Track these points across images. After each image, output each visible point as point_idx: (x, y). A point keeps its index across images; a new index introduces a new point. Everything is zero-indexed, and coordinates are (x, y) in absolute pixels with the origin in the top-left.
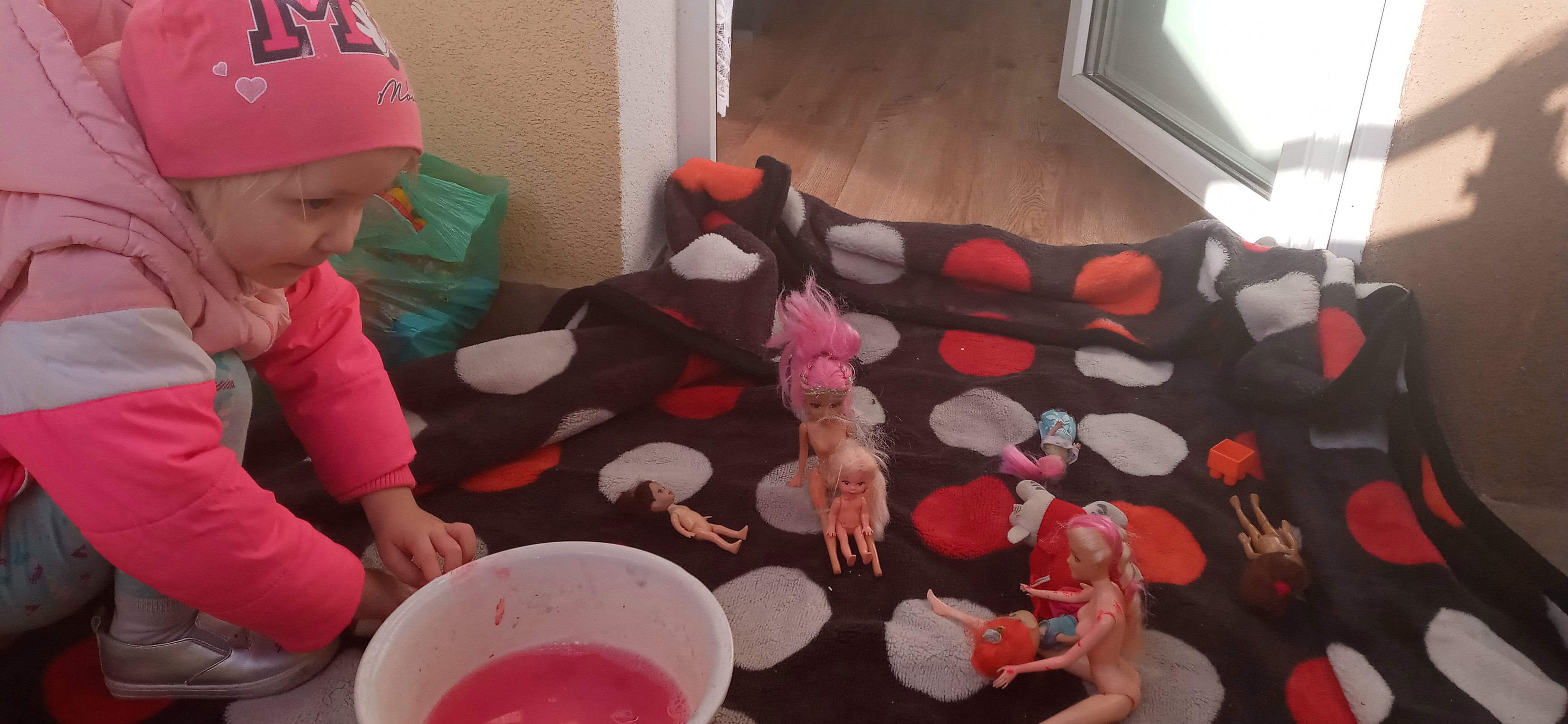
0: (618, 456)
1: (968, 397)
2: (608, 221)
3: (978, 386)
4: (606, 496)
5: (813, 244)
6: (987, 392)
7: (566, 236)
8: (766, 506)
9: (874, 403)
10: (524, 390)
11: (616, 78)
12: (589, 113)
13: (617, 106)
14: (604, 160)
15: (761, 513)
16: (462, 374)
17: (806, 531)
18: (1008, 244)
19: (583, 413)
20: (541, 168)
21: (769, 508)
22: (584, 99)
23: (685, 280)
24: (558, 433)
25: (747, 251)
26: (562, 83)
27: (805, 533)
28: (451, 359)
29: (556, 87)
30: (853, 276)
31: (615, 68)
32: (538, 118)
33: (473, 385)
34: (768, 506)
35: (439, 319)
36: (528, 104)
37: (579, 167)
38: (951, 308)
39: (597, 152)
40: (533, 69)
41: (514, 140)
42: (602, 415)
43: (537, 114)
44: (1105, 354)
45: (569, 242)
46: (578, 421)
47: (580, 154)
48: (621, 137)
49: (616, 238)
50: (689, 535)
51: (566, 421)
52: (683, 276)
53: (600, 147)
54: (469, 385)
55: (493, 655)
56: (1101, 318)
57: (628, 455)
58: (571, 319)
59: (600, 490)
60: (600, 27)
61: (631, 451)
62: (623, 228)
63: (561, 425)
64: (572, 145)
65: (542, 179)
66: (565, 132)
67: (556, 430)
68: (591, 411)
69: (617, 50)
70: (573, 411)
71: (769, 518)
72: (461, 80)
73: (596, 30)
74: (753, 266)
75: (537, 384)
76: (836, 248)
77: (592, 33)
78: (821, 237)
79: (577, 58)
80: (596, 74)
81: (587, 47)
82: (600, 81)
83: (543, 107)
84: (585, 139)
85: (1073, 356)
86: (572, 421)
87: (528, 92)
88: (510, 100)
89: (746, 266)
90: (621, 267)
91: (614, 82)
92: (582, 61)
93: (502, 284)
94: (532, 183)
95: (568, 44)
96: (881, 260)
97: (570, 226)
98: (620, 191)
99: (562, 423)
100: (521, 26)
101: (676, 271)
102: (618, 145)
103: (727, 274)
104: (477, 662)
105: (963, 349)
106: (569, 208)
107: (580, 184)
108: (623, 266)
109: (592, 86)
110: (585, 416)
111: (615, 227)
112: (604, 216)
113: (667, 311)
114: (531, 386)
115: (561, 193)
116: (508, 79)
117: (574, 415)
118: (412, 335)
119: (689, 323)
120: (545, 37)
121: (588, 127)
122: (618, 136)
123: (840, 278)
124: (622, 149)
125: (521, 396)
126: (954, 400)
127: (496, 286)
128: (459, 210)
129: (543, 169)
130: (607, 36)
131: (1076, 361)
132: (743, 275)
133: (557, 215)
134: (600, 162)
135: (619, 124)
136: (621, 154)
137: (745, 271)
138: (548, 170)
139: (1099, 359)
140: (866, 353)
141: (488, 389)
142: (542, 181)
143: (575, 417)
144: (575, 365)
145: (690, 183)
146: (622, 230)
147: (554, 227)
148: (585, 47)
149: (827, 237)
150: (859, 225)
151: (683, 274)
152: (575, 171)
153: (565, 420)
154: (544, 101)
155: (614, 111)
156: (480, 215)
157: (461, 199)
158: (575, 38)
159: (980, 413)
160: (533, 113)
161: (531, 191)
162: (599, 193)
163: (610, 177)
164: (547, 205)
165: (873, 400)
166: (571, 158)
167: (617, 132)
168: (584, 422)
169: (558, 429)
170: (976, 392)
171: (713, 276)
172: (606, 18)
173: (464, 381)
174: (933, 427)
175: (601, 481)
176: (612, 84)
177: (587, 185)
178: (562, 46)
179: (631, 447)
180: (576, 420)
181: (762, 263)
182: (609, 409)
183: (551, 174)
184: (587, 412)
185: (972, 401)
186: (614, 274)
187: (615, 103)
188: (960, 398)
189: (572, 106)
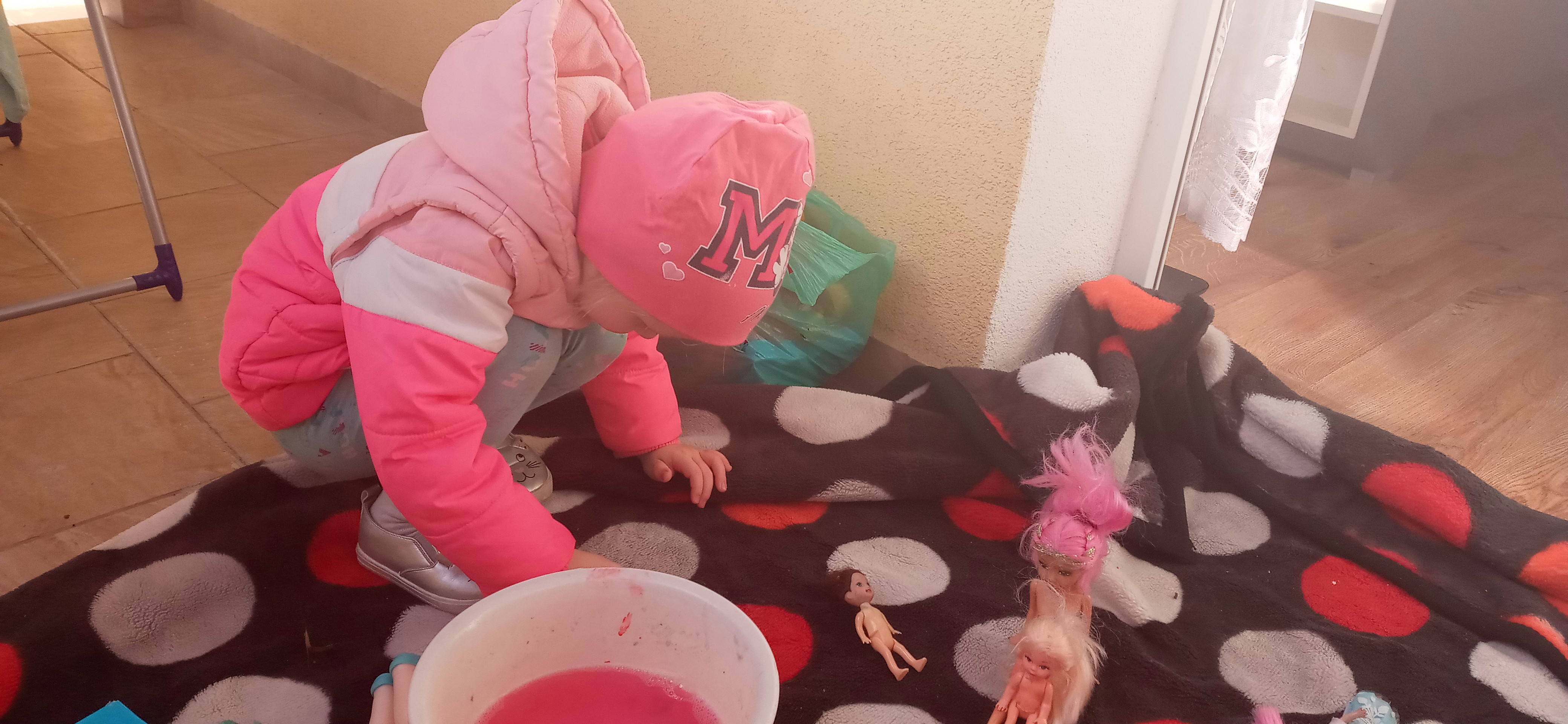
0: (870, 538)
1: (1293, 637)
2: (980, 311)
3: (1312, 630)
4: (829, 569)
5: (1225, 405)
6: (1318, 641)
7: (941, 315)
8: (966, 649)
9: (1175, 597)
10: (819, 442)
11: (1020, 172)
12: (988, 201)
13: (1015, 201)
14: (990, 250)
15: (956, 654)
16: (777, 409)
17: (986, 693)
18: (1457, 483)
19: (858, 484)
20: (935, 243)
21: (967, 652)
22: (986, 185)
23: (1022, 391)
24: (826, 493)
25: (1101, 383)
26: (972, 166)
27: (983, 695)
28: (778, 391)
29: (966, 168)
30: (1259, 456)
31: (1021, 161)
32: (943, 195)
33: (780, 421)
34: (967, 650)
35: (794, 353)
36: (938, 179)
37: (967, 252)
38: (1352, 533)
39: (986, 240)
40: (950, 147)
41: (920, 210)
42: (877, 493)
43: (944, 191)
44: (1520, 661)
45: (942, 321)
46: (849, 490)
47: (971, 239)
48: (1011, 231)
49: (982, 330)
50: (865, 639)
51: (838, 486)
52: (1023, 387)
53: (990, 237)
54: (778, 420)
55: (609, 662)
56: (1537, 616)
57: (881, 541)
58: (908, 393)
59: (827, 562)
60: (1017, 118)
61: (885, 539)
62: (992, 322)
63: (831, 487)
64: (966, 228)
65: (934, 254)
66: (963, 214)
67: (825, 490)
68: (866, 485)
69: (1029, 145)
70: (849, 478)
71: (960, 662)
72: (891, 143)
73: (1013, 120)
74: (1098, 400)
75: (831, 441)
76: (1252, 419)
77: (1009, 123)
78: (1237, 401)
79: (990, 144)
80: (1003, 164)
81: (1002, 135)
82: (1005, 172)
83: (950, 185)
84: (979, 225)
85: (1473, 646)
86: (844, 488)
87: (941, 168)
88: (925, 171)
89: (1089, 399)
90: (981, 360)
91: (1017, 176)
92: (994, 149)
93: (871, 341)
94: (925, 256)
95: (986, 129)
96: (1297, 449)
97: (946, 305)
98: (997, 285)
99: (833, 485)
100: (950, 102)
101: (1019, 380)
102: (1006, 239)
103: (1064, 400)
104: (591, 661)
105: (1334, 583)
106: (950, 288)
107: (964, 268)
108: (983, 360)
109: (997, 175)
110: (859, 487)
111: (984, 319)
112: (977, 305)
113: (990, 417)
114: (826, 441)
115: (946, 271)
116: (928, 151)
117: (848, 483)
118: (756, 359)
119: (1004, 436)
120: (968, 117)
121: (984, 214)
122: (1009, 230)
123: (1244, 452)
124: (1010, 244)
125: (813, 446)
126: (1273, 633)
127: (861, 341)
128: (821, 258)
129: (936, 245)
130: (1022, 129)
131: (1473, 654)
132: (1082, 406)
133: (938, 292)
134: (986, 251)
135: (1012, 218)
136: (1007, 249)
137: (1085, 402)
138: (940, 247)
139: (1504, 663)
140: (1209, 541)
141: (790, 429)
142: (933, 256)
143: (848, 484)
144: (878, 438)
145: (1095, 299)
146: (990, 324)
147: (933, 302)
148: (1000, 135)
149: (1245, 402)
150: (1289, 401)
151: (1023, 385)
152: (963, 253)
153: (838, 484)
154: (953, 179)
155: (1010, 203)
156: (846, 269)
157: (827, 248)
158: (993, 125)
159: (1293, 659)
160: (940, 188)
161: (922, 263)
162: (978, 281)
163: (991, 268)
164: (932, 280)
165: (1176, 594)
166: (962, 241)
167: (1009, 225)
168: (855, 492)
169: (827, 490)
170: (1305, 635)
171: (1048, 396)
172: (1025, 110)
173: (776, 415)
174: (1222, 652)
175: (834, 555)
176: (1015, 177)
177: (970, 271)
178: (980, 129)
179: (888, 533)
180: (848, 487)
181: (1111, 401)
182: (886, 489)
183: (942, 251)
184: (863, 484)
185: (1294, 644)
186: (972, 364)
187: (1013, 197)
188: (1281, 635)
189: (975, 191)
